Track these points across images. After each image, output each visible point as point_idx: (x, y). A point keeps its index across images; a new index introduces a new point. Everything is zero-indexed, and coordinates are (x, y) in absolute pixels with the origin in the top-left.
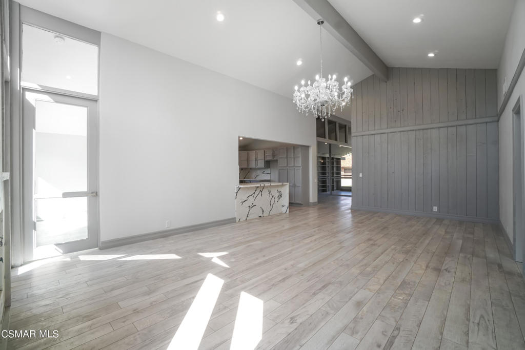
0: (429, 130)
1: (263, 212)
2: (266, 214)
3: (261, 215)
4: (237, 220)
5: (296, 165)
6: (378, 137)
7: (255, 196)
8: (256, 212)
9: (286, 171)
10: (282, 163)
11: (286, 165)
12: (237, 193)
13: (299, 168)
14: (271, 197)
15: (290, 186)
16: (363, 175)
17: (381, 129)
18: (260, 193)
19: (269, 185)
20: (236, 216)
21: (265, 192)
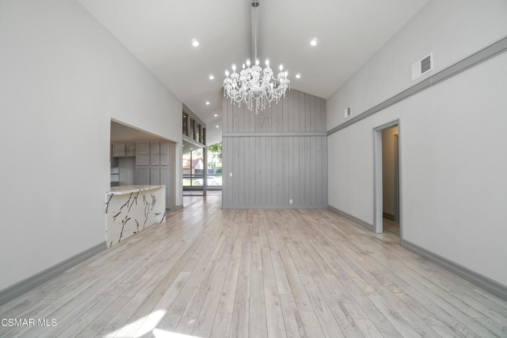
0: (287, 138)
1: (138, 225)
2: (140, 229)
3: (136, 230)
4: (108, 245)
5: (162, 164)
6: (247, 139)
7: (129, 206)
8: (131, 227)
9: (148, 170)
10: (141, 160)
11: (148, 163)
12: (108, 203)
13: (166, 167)
14: (146, 204)
15: (166, 188)
16: (233, 175)
17: (250, 132)
18: (135, 201)
19: (148, 189)
20: (106, 239)
21: (140, 199)
